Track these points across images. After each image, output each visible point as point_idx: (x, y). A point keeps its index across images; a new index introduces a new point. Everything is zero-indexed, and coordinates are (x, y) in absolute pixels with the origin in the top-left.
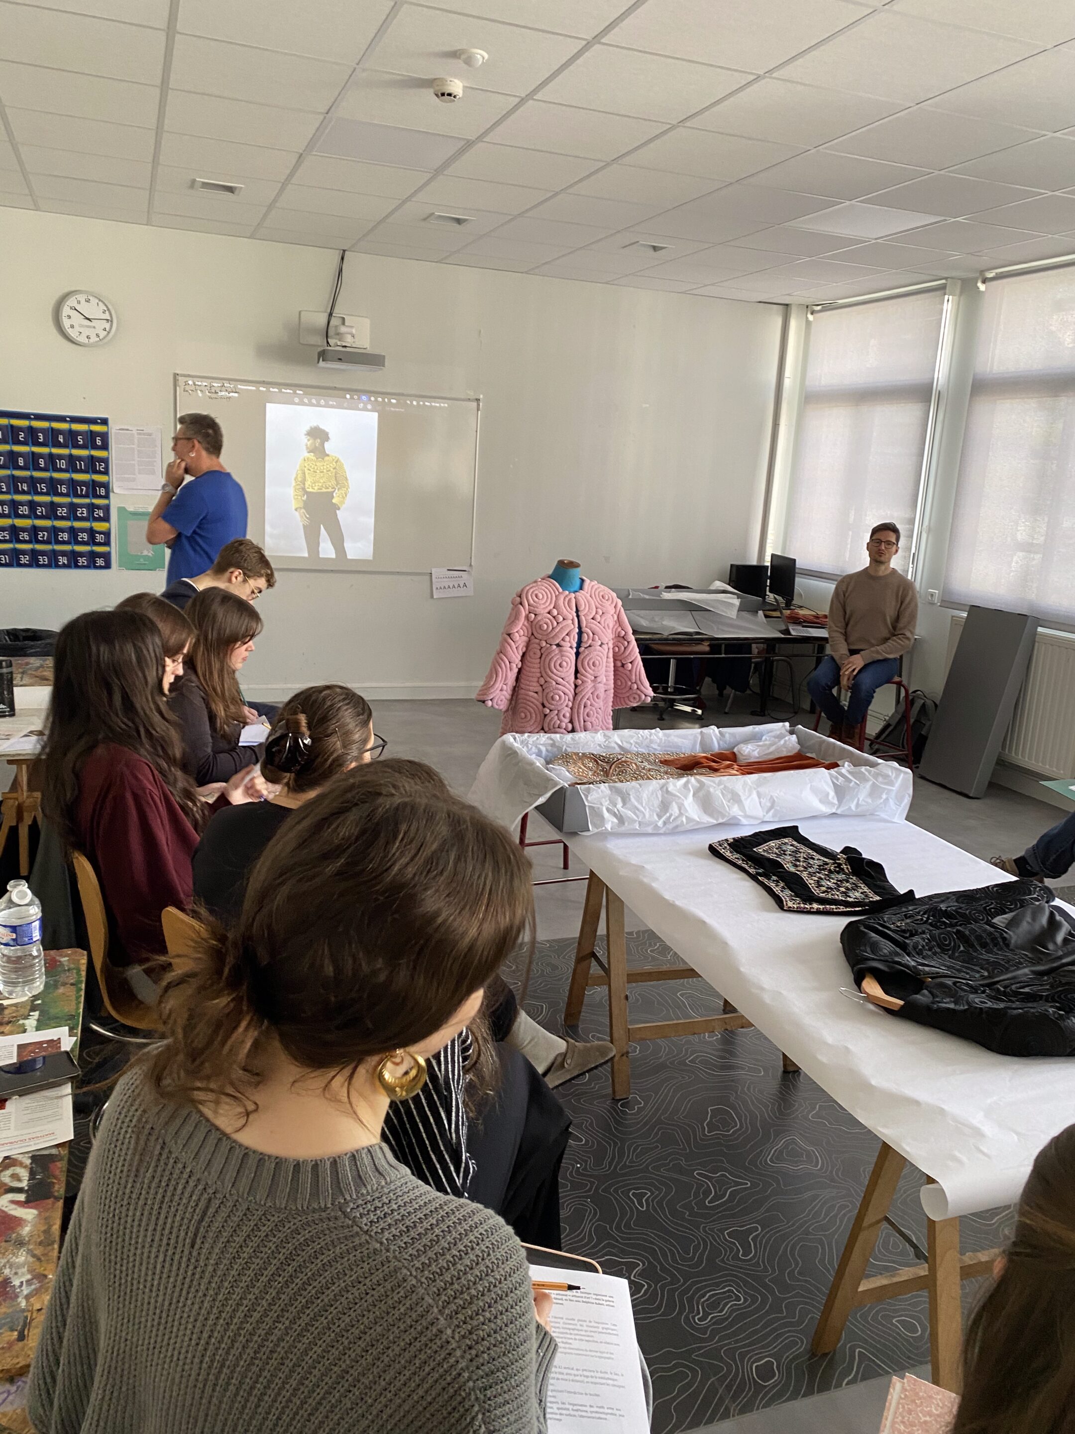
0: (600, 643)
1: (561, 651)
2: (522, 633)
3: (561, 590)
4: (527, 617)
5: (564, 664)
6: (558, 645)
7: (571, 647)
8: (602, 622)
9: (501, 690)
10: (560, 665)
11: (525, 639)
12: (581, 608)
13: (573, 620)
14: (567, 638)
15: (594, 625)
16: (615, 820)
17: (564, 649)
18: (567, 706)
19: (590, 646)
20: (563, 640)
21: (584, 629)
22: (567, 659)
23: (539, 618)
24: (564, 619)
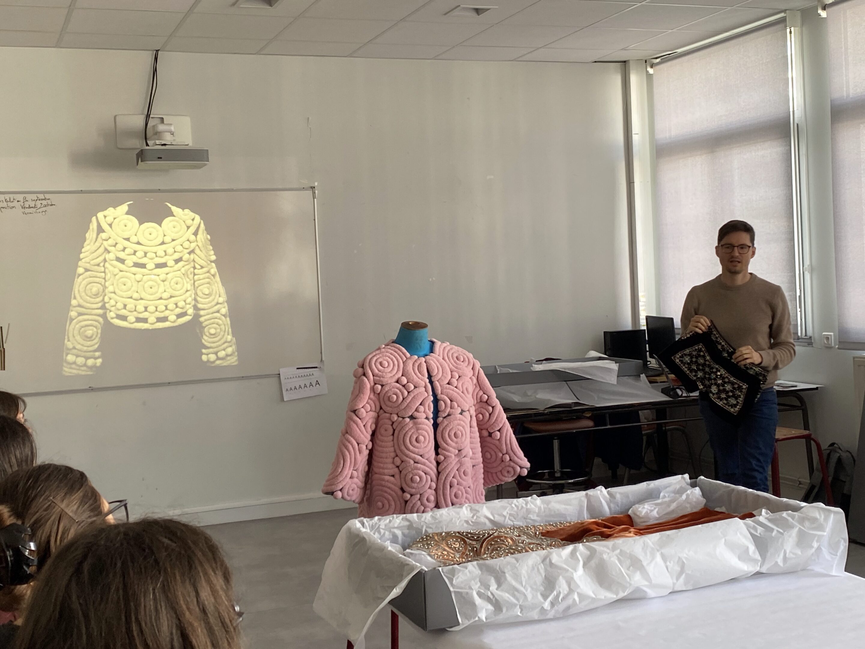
0: (460, 411)
1: (415, 424)
2: (368, 408)
3: (408, 355)
4: (373, 389)
5: (421, 438)
6: (412, 417)
7: (427, 418)
8: (460, 386)
9: (351, 477)
10: (417, 440)
11: (373, 414)
12: (435, 372)
13: (425, 387)
14: (422, 408)
15: (452, 391)
16: (490, 607)
17: (419, 420)
18: (430, 488)
19: (449, 415)
20: (417, 410)
21: (440, 396)
22: (425, 433)
23: (387, 388)
24: (415, 387)
